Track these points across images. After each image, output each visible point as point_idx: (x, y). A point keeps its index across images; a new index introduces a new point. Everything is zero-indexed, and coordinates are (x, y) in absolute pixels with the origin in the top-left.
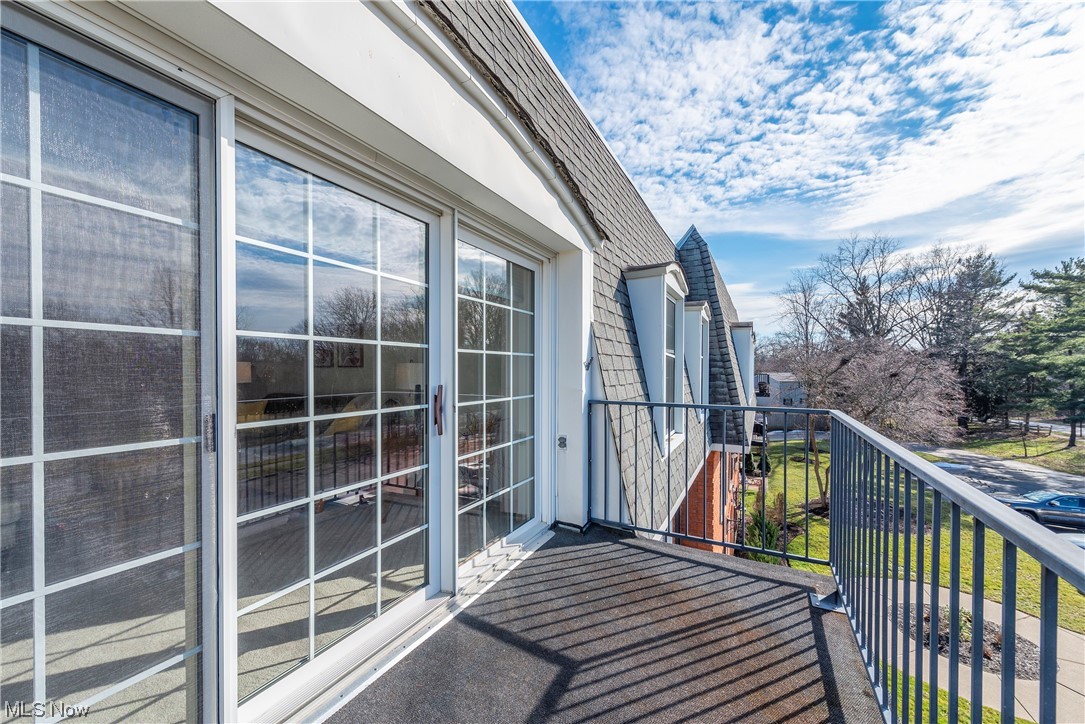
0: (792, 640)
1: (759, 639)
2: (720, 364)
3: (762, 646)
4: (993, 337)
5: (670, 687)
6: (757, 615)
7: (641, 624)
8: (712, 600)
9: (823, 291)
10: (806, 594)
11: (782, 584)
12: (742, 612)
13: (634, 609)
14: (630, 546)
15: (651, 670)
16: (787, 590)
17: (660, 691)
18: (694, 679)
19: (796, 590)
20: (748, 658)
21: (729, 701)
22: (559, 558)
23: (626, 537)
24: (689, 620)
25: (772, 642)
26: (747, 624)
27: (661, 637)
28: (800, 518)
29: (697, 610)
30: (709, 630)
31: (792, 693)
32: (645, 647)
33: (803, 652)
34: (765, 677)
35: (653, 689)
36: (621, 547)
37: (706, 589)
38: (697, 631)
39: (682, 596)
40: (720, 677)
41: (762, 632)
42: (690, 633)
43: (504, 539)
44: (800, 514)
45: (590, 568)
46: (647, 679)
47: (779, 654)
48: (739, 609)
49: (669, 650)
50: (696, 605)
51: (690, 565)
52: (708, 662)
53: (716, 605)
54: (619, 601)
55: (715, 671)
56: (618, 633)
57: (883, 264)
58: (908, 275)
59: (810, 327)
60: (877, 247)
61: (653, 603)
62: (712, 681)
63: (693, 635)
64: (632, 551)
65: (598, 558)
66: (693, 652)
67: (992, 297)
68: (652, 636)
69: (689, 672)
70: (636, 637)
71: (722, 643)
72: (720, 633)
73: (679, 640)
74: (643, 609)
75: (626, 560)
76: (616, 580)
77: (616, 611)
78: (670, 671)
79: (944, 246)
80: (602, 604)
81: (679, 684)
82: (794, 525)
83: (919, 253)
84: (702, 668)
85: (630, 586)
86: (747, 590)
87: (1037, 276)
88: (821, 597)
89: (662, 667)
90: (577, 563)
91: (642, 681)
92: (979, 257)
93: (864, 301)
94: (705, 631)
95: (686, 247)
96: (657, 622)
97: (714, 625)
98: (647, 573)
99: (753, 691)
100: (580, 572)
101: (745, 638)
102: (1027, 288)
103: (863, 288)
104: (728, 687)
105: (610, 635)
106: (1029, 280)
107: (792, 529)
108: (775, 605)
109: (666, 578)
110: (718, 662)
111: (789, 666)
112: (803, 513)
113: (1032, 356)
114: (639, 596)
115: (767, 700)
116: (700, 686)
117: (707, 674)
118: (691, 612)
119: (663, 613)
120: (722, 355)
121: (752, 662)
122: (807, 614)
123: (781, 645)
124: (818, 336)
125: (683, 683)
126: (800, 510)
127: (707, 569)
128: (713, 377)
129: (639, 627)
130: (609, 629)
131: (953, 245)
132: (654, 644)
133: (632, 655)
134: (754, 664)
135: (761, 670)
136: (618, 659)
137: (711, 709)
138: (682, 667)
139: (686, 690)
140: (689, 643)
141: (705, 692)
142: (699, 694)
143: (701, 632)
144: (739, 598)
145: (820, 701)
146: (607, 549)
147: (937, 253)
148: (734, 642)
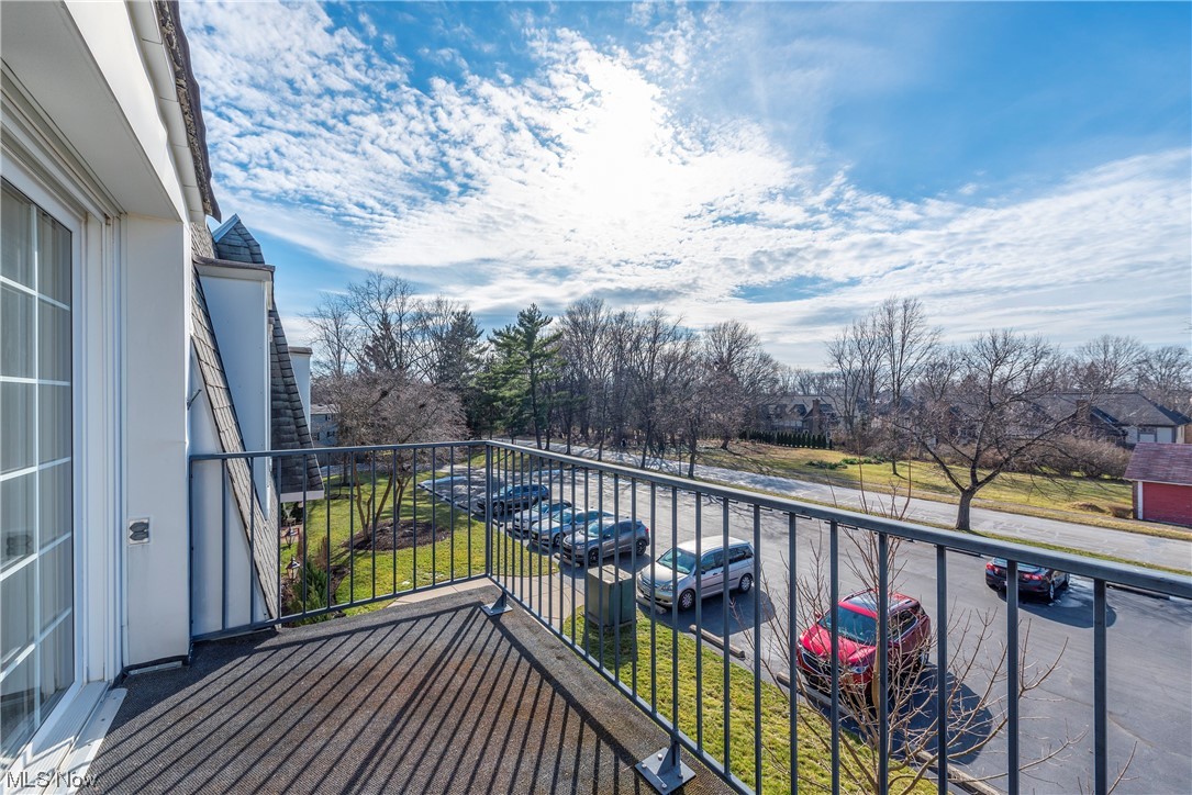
0: (496, 651)
1: (474, 665)
2: (286, 396)
3: (480, 669)
4: (473, 374)
5: (441, 758)
6: (458, 646)
7: (365, 725)
8: (414, 656)
9: (353, 321)
10: (479, 609)
11: (457, 609)
12: (446, 651)
13: (343, 713)
14: (278, 648)
15: (412, 757)
16: (464, 613)
17: (436, 769)
18: (454, 734)
19: (470, 609)
20: (478, 686)
21: (492, 730)
22: (169, 719)
23: (263, 641)
24: (407, 688)
25: (484, 660)
26: (457, 659)
27: (396, 721)
28: (345, 557)
29: (409, 673)
30: (433, 683)
31: (524, 689)
32: (388, 742)
33: (508, 655)
34: (500, 691)
35: (428, 774)
36: (265, 655)
37: (400, 648)
38: (423, 691)
39: (383, 669)
40: (472, 717)
41: (472, 658)
42: (419, 697)
43: (29, 748)
44: (344, 554)
45: (239, 703)
46: (415, 770)
47: (495, 668)
48: (442, 649)
49: (413, 726)
50: (403, 668)
51: (367, 633)
52: (453, 711)
53: (420, 657)
54: (317, 716)
55: (464, 715)
56: (346, 750)
57: (403, 304)
58: (421, 317)
59: (343, 356)
60: (398, 288)
61: (360, 694)
62: (468, 725)
63: (423, 697)
64: (285, 652)
65: (239, 686)
66: (435, 712)
67: (472, 344)
68: (386, 726)
69: (445, 732)
70: (370, 739)
71: (451, 687)
72: (443, 680)
73: (414, 710)
74: (354, 706)
75: (286, 667)
76: (291, 697)
77: (323, 729)
78: (429, 745)
79: (444, 298)
80: (298, 733)
81: (446, 750)
82: (340, 567)
83: (427, 299)
84: (452, 720)
85: (317, 692)
86: (435, 630)
87: (496, 334)
88: (490, 606)
89: (419, 746)
90: (209, 708)
91: (412, 774)
92: (464, 313)
93: (387, 336)
94: (430, 687)
95: (228, 241)
96: (380, 708)
97: (433, 676)
98: (325, 667)
99: (501, 708)
100: (227, 717)
101: (464, 670)
102: (491, 341)
103: (385, 324)
104: (482, 719)
105: (339, 759)
106: (492, 336)
107: (338, 572)
108: (465, 630)
109: (352, 661)
110: (460, 705)
111: (507, 672)
112: (347, 551)
113: (494, 390)
114: (337, 696)
115: (514, 707)
116: (463, 736)
117: (460, 722)
118: (404, 679)
119: (380, 696)
120: (287, 385)
121: (482, 687)
122: (490, 626)
123: (491, 660)
124: (350, 367)
125: (448, 746)
126: (344, 549)
127: (387, 629)
128: (276, 413)
129: (364, 728)
130: (332, 752)
131: (450, 299)
132: (394, 733)
133: (381, 759)
134: (486, 687)
135: (493, 688)
136: (371, 775)
137: (485, 748)
138: (436, 733)
139: (455, 749)
140: (425, 708)
141: (470, 738)
142: (468, 743)
143: (428, 690)
144: (434, 641)
145: (541, 682)
146: (242, 668)
147: (439, 303)
148: (459, 680)
